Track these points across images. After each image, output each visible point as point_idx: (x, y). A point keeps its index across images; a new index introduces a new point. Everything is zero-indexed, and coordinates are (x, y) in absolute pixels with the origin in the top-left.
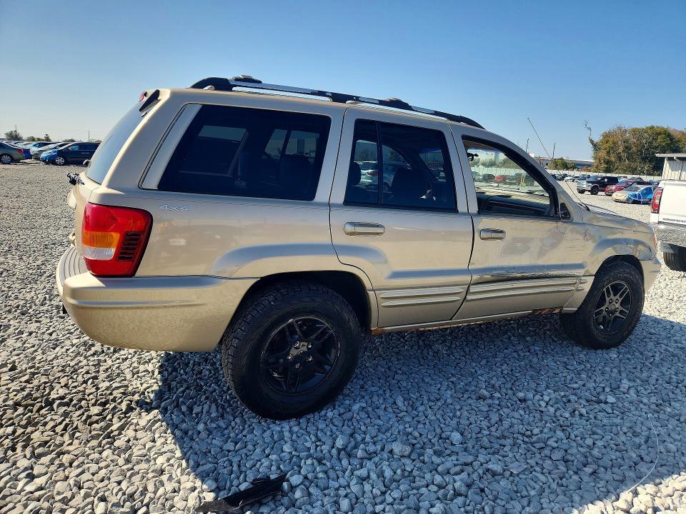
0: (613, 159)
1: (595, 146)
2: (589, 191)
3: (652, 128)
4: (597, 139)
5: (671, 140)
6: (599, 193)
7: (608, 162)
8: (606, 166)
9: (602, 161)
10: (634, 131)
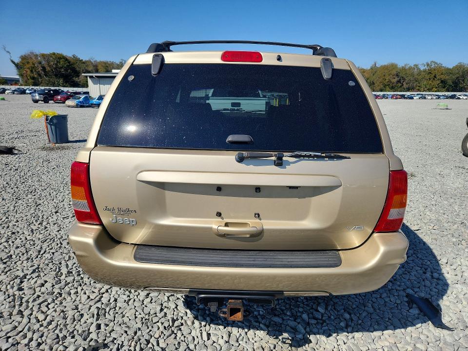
0: (36, 76)
1: (17, 65)
2: (42, 101)
3: (54, 54)
4: (17, 60)
5: (69, 62)
6: (50, 102)
7: (33, 78)
8: (33, 81)
9: (29, 78)
10: (43, 56)
